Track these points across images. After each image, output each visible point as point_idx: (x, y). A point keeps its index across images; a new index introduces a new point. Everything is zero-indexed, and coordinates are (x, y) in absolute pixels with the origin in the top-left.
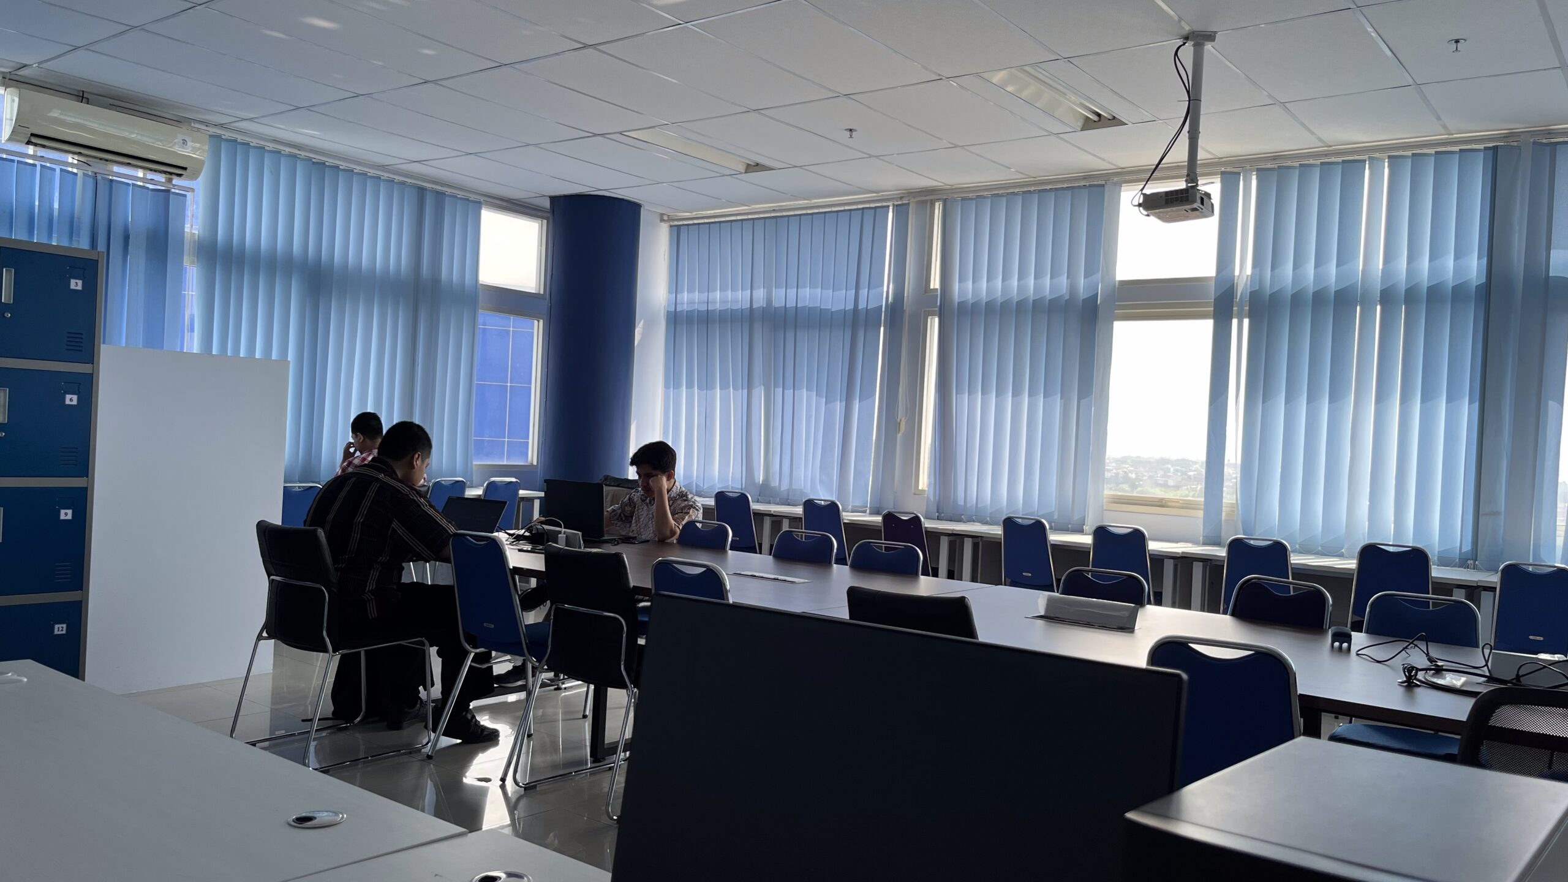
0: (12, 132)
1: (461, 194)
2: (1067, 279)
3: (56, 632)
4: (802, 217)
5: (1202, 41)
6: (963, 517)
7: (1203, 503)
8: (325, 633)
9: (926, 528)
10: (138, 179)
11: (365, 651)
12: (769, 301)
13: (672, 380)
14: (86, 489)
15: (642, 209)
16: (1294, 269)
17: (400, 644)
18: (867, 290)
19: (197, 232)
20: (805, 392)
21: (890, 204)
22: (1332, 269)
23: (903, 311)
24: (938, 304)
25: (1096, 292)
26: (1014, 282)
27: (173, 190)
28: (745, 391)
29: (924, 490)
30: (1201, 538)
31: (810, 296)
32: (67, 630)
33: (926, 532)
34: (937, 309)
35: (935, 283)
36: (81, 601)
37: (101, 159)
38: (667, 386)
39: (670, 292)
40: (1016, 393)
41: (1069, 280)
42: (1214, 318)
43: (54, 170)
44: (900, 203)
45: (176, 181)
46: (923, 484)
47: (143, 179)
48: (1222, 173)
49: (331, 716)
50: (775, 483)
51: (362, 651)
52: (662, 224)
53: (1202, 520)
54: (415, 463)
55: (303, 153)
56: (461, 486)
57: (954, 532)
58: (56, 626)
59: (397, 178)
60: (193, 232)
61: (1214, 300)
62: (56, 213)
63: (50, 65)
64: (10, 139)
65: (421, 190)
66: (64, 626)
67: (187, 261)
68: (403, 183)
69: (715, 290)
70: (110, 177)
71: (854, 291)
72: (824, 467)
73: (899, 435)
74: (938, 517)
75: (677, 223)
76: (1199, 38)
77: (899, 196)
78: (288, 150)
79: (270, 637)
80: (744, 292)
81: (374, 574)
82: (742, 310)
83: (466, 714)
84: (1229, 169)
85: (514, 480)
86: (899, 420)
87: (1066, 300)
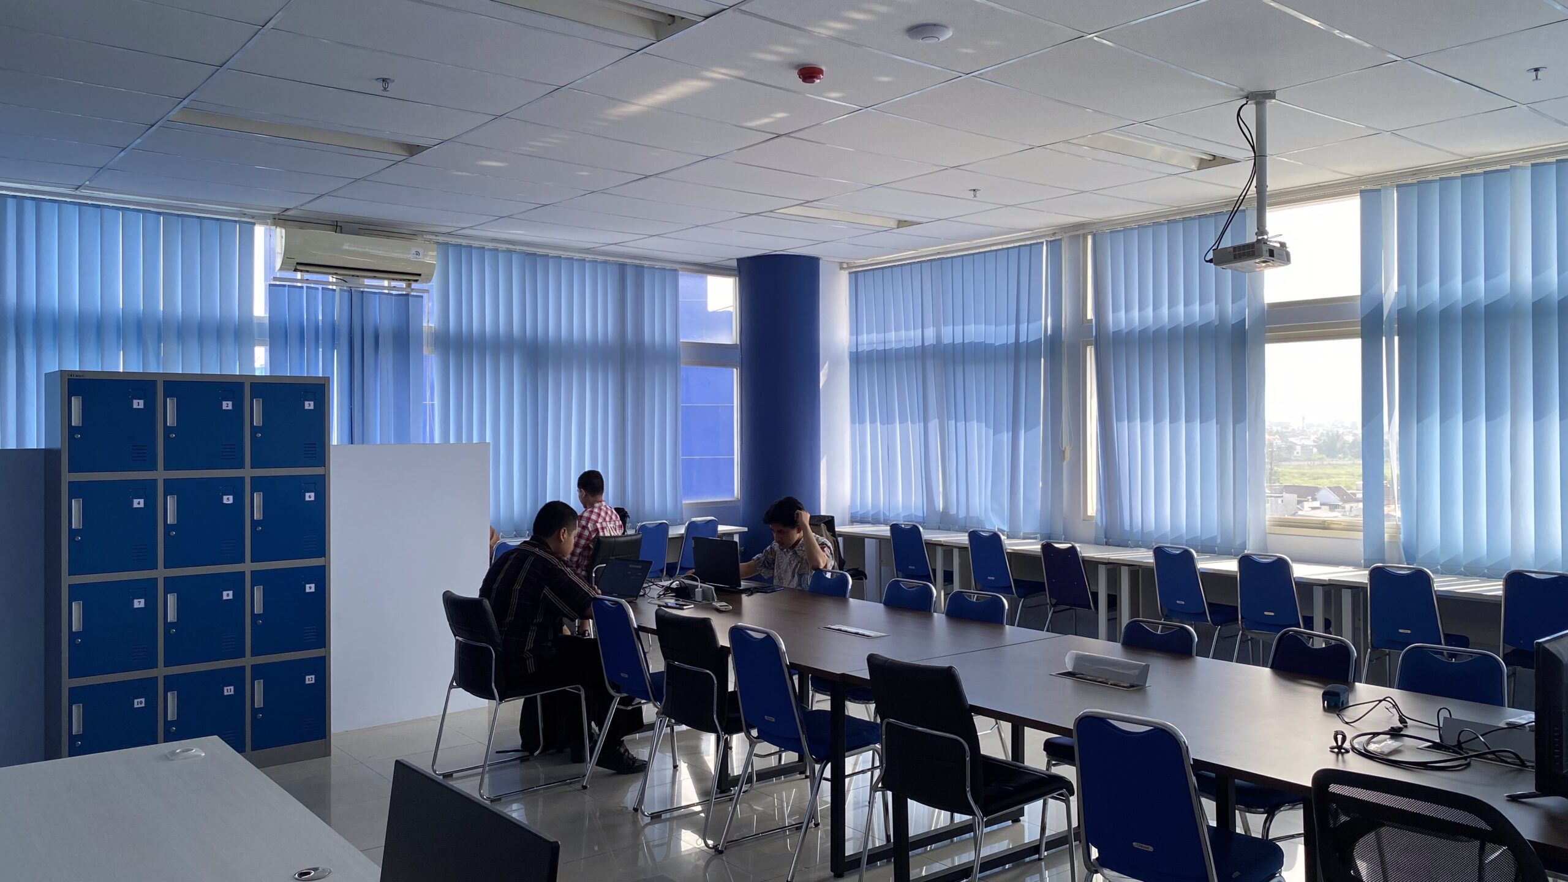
0: (282, 263)
1: (658, 265)
2: (1216, 304)
3: (307, 682)
4: (964, 258)
5: (1263, 100)
6: (1129, 542)
7: (1362, 525)
8: (493, 685)
9: (1083, 557)
10: (384, 288)
11: (541, 695)
12: (939, 338)
13: (857, 416)
14: (325, 566)
15: (820, 261)
16: (1441, 285)
17: (565, 689)
18: (1026, 324)
19: (433, 325)
20: (976, 424)
21: (1043, 240)
22: (1480, 282)
23: (1061, 342)
24: (1094, 334)
25: (1243, 317)
26: (1165, 310)
27: (412, 293)
28: (922, 424)
29: (1093, 516)
30: (1362, 561)
31: (975, 332)
32: (315, 680)
33: (1083, 561)
34: (1093, 339)
35: (1090, 315)
36: (325, 657)
37: (353, 276)
38: (853, 422)
39: (851, 334)
40: (1174, 419)
41: (1218, 306)
42: (1362, 338)
43: (317, 289)
44: (1053, 239)
45: (414, 285)
46: (1093, 510)
47: (389, 288)
48: (1362, 192)
49: (520, 748)
50: (953, 511)
51: (538, 695)
52: (842, 271)
53: (1362, 542)
54: (562, 537)
55: (518, 248)
56: (663, 528)
57: (1110, 561)
58: (307, 677)
59: (600, 258)
60: (430, 325)
61: (1362, 319)
62: (320, 324)
63: (310, 207)
64: (281, 269)
65: (623, 266)
66: (313, 677)
67: (426, 350)
68: (605, 262)
69: (891, 331)
70: (362, 290)
71: (1015, 326)
72: (995, 496)
73: (1065, 463)
74: (1106, 542)
75: (854, 270)
76: (1260, 98)
77: (1052, 232)
78: (504, 246)
79: (459, 686)
80: (916, 331)
81: (532, 635)
82: (915, 348)
83: (619, 748)
84: (1369, 187)
85: (713, 518)
86: (1064, 449)
87: (1216, 326)
